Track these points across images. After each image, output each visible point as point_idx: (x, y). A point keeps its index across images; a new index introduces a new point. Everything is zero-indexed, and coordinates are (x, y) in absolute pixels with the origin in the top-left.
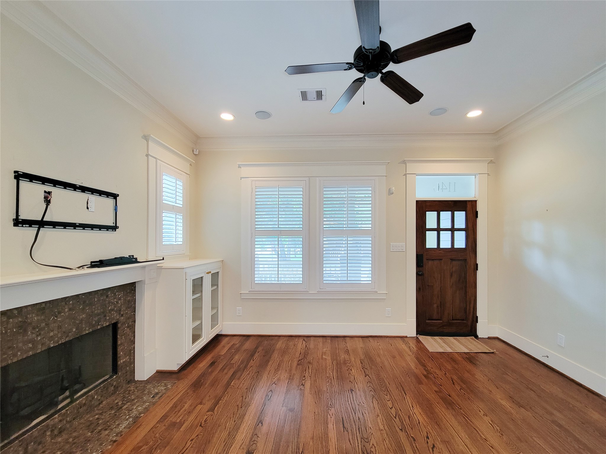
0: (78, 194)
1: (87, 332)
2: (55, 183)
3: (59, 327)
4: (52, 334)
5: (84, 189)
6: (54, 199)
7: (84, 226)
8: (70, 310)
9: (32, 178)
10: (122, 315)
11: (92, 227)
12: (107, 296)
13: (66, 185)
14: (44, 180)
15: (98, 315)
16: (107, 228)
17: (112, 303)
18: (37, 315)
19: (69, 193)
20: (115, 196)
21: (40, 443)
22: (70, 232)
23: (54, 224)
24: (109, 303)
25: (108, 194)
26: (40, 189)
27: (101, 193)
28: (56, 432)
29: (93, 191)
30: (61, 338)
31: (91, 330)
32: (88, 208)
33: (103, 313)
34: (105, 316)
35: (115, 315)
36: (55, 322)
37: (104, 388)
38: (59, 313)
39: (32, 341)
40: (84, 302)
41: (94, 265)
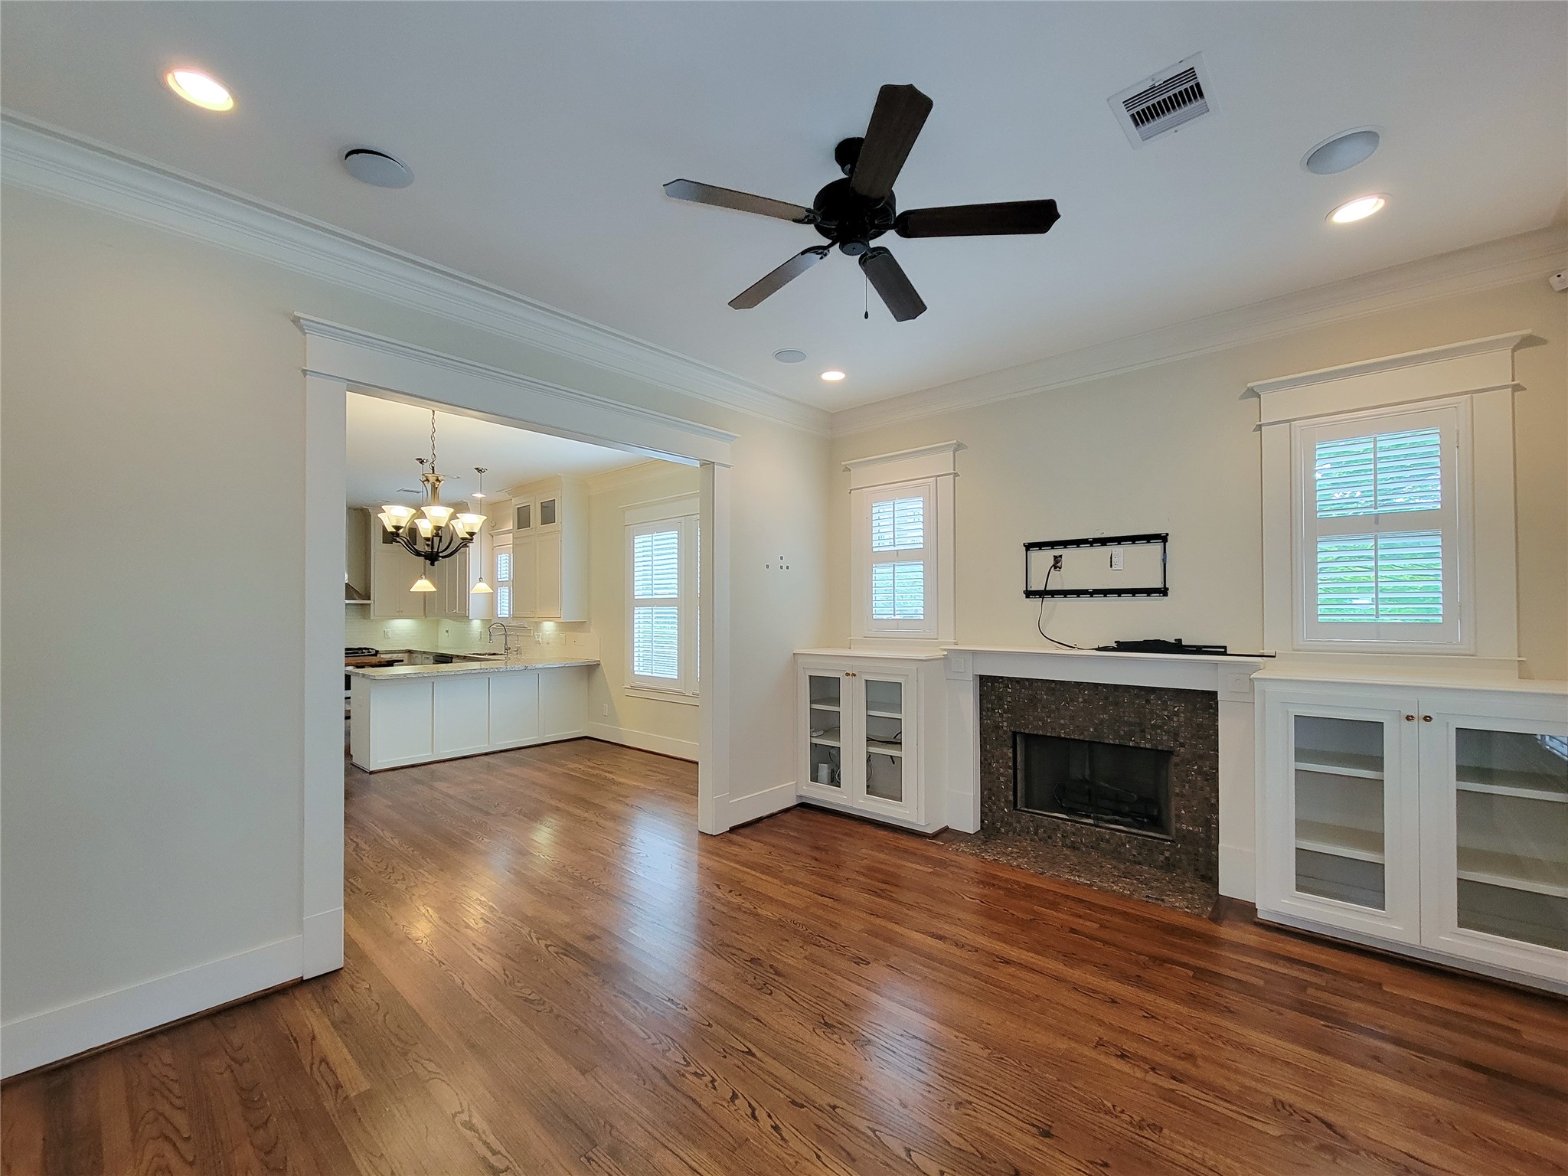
0: (1099, 550)
1: (1112, 742)
2: (1065, 544)
3: (1072, 718)
4: (1062, 722)
5: (1104, 541)
6: (1064, 562)
7: (1105, 592)
8: (1085, 701)
9: (1040, 546)
10: (1182, 745)
11: (1119, 592)
12: (1148, 701)
13: (1078, 543)
14: (1052, 545)
15: (1131, 724)
16: (1149, 592)
17: (1158, 715)
18: (1047, 695)
19: (1085, 551)
20: (1163, 538)
21: (1050, 837)
22: (1085, 601)
23: (1065, 593)
24: (1152, 712)
25: (1148, 538)
26: (1048, 555)
27: (1134, 539)
28: (1068, 842)
29: (1119, 540)
30: (1073, 732)
31: (1117, 742)
32: (1111, 566)
33: (1140, 724)
34: (1143, 731)
35: (1165, 738)
36: (1067, 709)
37: (1144, 844)
38: (1072, 700)
39: (1041, 719)
40: (1106, 698)
41: (1122, 646)
